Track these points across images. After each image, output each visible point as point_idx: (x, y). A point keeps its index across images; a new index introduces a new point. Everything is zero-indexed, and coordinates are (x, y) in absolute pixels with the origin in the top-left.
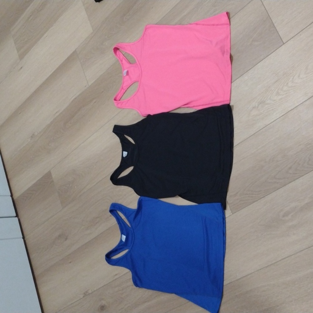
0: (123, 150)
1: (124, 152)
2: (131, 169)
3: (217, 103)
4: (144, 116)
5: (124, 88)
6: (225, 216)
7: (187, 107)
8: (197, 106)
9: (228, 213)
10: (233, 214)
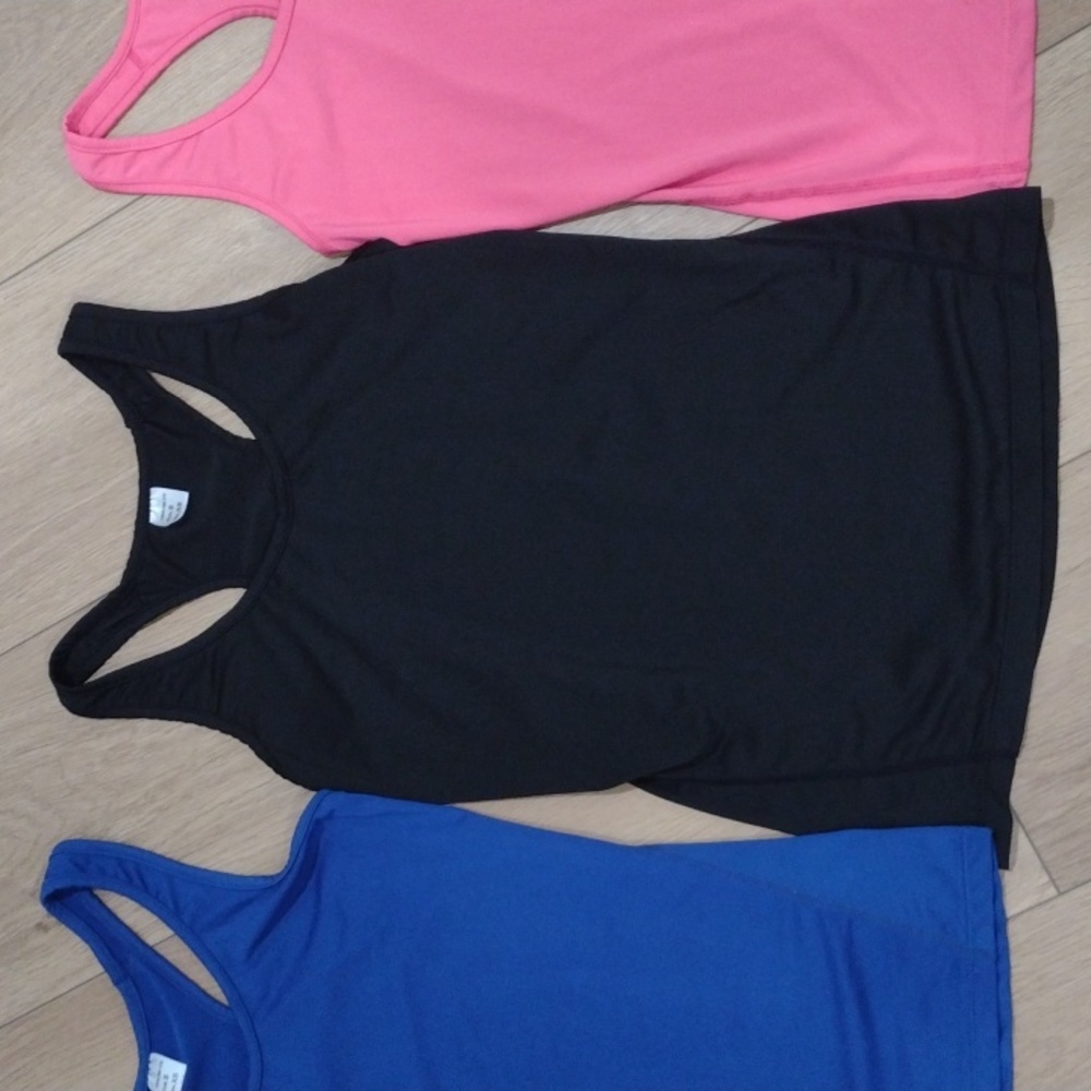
0: (148, 481)
1: (157, 494)
2: (216, 606)
3: (928, 178)
4: (331, 254)
5: (147, 55)
6: (1003, 912)
7: (688, 203)
8: (770, 197)
9: (1022, 887)
10: (1060, 894)
